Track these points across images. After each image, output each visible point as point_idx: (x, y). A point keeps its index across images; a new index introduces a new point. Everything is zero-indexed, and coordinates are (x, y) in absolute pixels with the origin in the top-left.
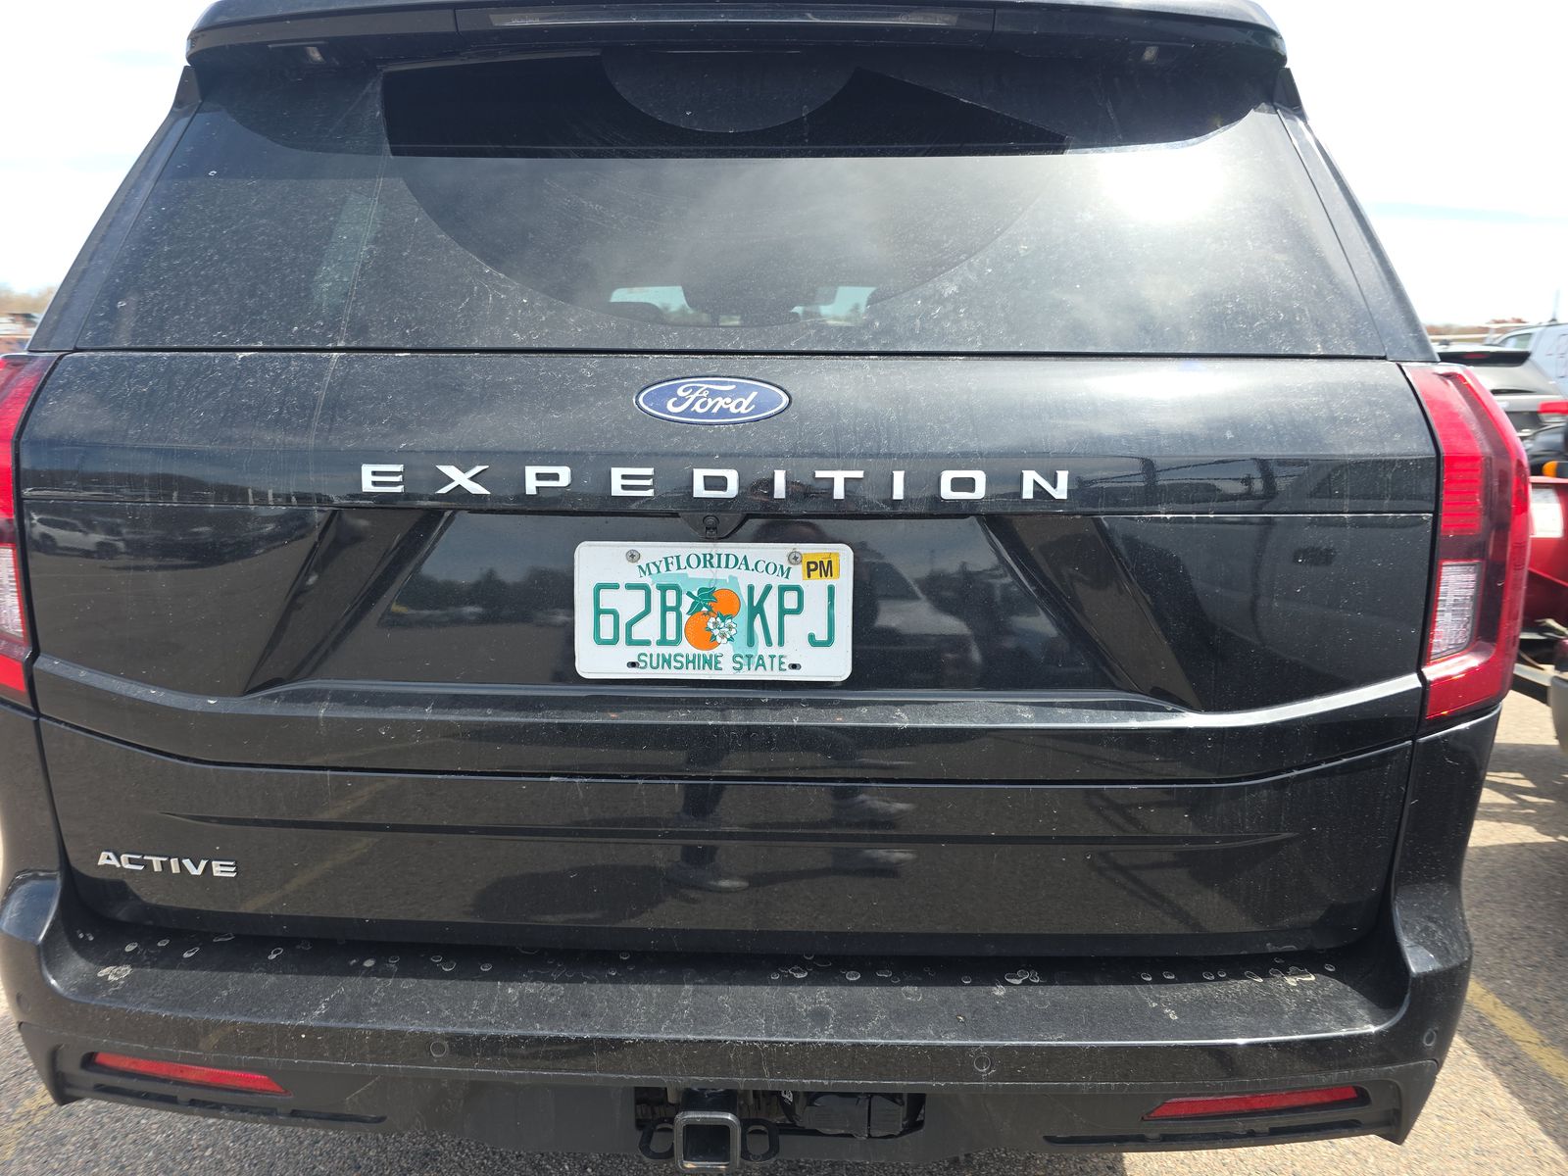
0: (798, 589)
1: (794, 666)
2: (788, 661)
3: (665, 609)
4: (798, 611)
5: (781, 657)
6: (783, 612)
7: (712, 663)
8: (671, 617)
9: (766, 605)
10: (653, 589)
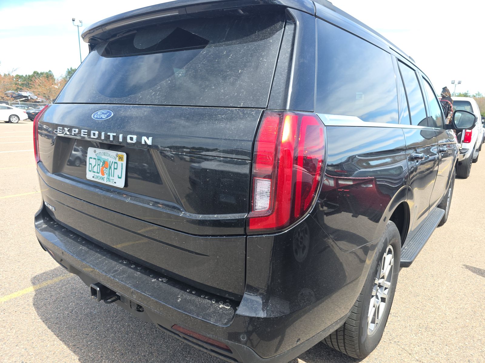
0: (116, 163)
1: (115, 183)
2: (114, 181)
3: (98, 165)
4: (116, 169)
5: (113, 180)
6: (115, 169)
7: (103, 179)
8: (99, 166)
9: (112, 166)
10: (97, 159)
